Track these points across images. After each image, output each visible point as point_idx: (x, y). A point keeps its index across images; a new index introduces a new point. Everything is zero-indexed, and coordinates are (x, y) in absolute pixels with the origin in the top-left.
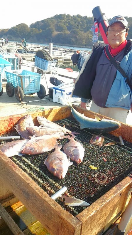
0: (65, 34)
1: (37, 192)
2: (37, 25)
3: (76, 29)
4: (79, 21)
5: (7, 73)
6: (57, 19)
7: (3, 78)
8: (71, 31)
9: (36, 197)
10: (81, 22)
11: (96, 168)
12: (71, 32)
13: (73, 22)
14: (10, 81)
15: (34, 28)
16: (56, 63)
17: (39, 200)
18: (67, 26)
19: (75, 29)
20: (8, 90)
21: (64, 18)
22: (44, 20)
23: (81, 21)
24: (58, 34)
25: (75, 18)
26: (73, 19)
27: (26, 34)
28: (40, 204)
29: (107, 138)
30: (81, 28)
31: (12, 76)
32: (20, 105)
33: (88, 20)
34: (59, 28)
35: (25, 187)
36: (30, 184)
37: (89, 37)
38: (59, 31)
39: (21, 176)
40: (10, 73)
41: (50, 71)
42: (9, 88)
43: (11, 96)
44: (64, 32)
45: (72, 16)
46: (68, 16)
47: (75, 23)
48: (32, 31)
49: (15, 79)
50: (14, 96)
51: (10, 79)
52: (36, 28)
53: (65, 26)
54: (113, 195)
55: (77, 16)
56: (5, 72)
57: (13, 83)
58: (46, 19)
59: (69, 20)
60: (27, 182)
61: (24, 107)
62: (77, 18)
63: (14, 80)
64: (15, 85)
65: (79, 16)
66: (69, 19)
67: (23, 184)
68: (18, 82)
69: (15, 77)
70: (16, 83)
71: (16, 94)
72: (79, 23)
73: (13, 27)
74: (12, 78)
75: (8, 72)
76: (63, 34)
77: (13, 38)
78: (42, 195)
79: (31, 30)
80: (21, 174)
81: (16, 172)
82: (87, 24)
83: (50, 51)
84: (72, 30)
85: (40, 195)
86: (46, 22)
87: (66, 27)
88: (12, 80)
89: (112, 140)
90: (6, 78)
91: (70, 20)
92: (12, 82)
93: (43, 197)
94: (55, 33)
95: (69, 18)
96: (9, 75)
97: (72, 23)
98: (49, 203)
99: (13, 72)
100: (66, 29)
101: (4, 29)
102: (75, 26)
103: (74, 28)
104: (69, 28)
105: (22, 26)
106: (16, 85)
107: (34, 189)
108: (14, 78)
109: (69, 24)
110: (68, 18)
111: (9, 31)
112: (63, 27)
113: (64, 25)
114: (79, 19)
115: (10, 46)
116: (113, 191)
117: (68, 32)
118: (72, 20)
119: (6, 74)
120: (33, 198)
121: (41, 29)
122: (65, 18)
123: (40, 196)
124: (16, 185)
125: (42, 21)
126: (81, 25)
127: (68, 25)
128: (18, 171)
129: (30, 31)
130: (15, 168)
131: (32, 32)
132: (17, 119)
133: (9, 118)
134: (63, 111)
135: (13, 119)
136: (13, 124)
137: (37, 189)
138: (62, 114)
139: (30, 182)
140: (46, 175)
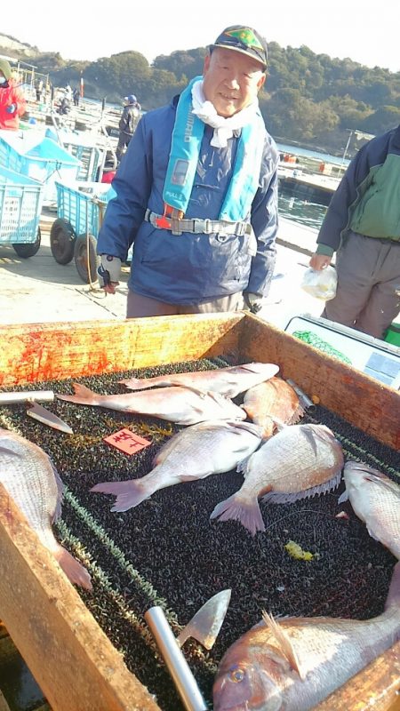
1: (82, 643)
2: (176, 62)
3: (291, 90)
4: (303, 66)
5: (61, 188)
7: (48, 204)
8: (274, 93)
9: (73, 657)
10: (308, 71)
11: (308, 556)
12: (276, 95)
13: (283, 66)
14: (67, 213)
15: (166, 68)
17: (84, 674)
19: (287, 89)
20: (55, 242)
22: (198, 49)
23: (310, 68)
25: (293, 55)
26: (285, 57)
27: (139, 84)
28: (87, 689)
29: (354, 445)
30: (307, 87)
31: (73, 198)
32: (87, 292)
33: (332, 67)
35: (41, 606)
36: (60, 604)
37: (326, 118)
39: (30, 563)
40: (69, 190)
42: (61, 235)
43: (64, 262)
45: (286, 48)
46: (274, 47)
47: (291, 70)
48: (156, 77)
49: (83, 209)
50: (73, 262)
51: (67, 207)
52: (170, 70)
54: (374, 695)
55: (300, 49)
56: (54, 186)
57: (73, 223)
59: (274, 61)
60: (51, 592)
61: (97, 300)
62: (300, 56)
63: (78, 212)
64: (81, 228)
65: (304, 51)
66: (273, 57)
67: (32, 594)
68: (89, 219)
69: (83, 202)
70: (82, 222)
71: (79, 258)
72: (302, 72)
73: (103, 58)
74: (74, 204)
75: (63, 186)
77: (98, 89)
78: (97, 660)
79: (155, 73)
80: (32, 553)
81: (15, 543)
82: (327, 77)
84: (278, 89)
85: (92, 657)
88: (74, 211)
89: (369, 455)
90: (56, 206)
91: (276, 58)
92: (73, 217)
93: (101, 669)
95: (274, 54)
96: (66, 194)
97: (282, 69)
98: (120, 696)
99: (80, 189)
101: (76, 62)
102: (289, 80)
103: (285, 86)
105: (130, 61)
106: (81, 230)
107: (73, 626)
108: (79, 205)
110: (271, 53)
111: (87, 67)
114: (305, 61)
115: (86, 112)
116: (376, 677)
118: (281, 61)
119: (56, 192)
120: (62, 657)
121: (184, 76)
123: (88, 660)
124: (11, 588)
125: (193, 53)
126: (308, 80)
128: (22, 538)
129: (152, 77)
130: (15, 526)
131: (158, 80)
132: (56, 337)
133: (28, 331)
134: (213, 330)
135: (42, 337)
136: (41, 352)
137: (81, 630)
138: (211, 339)
139: (59, 593)
140: (127, 558)
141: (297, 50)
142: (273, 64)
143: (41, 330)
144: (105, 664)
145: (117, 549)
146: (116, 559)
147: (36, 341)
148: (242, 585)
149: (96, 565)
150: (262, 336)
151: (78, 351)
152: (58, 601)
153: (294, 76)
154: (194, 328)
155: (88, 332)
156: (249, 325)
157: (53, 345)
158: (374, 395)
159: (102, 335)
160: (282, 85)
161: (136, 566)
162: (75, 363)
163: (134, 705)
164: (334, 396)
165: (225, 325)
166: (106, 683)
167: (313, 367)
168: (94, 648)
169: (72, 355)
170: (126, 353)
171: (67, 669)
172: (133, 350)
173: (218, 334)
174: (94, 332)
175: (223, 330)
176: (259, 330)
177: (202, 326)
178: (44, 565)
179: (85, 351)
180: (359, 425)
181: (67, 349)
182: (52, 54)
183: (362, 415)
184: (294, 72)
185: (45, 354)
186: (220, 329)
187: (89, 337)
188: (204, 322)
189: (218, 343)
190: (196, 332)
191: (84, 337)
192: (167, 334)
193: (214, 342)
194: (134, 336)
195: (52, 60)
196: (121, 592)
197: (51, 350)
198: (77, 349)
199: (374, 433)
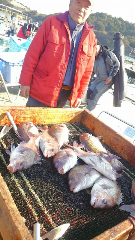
0: (102, 33)
1: (11, 215)
4: (119, 24)
6: (97, 17)
8: (108, 32)
9: (8, 219)
10: (121, 26)
13: (113, 23)
17: (11, 224)
18: (106, 26)
19: (112, 31)
21: (105, 17)
23: (122, 25)
26: (113, 20)
28: (11, 229)
33: (129, 25)
34: (97, 27)
36: (6, 201)
37: (125, 42)
44: (101, 31)
45: (114, 17)
46: (110, 16)
47: (115, 25)
53: (104, 26)
59: (109, 21)
60: (4, 197)
65: (120, 19)
72: (119, 26)
73: (52, 14)
76: (100, 33)
78: (15, 221)
82: (127, 29)
84: (110, 31)
85: (14, 219)
87: (104, 27)
91: (110, 20)
93: (16, 224)
95: (110, 19)
97: (112, 24)
98: (21, 233)
100: (104, 29)
101: (42, 14)
102: (114, 28)
103: (112, 30)
104: (107, 29)
107: (9, 209)
109: (109, 24)
110: (108, 18)
111: (46, 17)
112: (101, 26)
113: (103, 24)
114: (120, 22)
117: (105, 33)
118: (112, 22)
120: (5, 218)
122: (106, 18)
123: (12, 220)
126: (120, 29)
127: (107, 25)
132: (20, 111)
133: (11, 108)
134: (73, 114)
135: (15, 111)
136: (14, 116)
137: (12, 210)
139: (7, 198)
140: (32, 187)
141: (118, 18)
142: (109, 22)
143: (15, 108)
144: (17, 222)
145: (29, 184)
146: (29, 188)
147: (13, 112)
148: (69, 201)
151: (26, 117)
152: (6, 200)
153: (116, 27)
154: (66, 113)
155: (30, 111)
156: (85, 114)
157: (18, 114)
159: (35, 112)
160: (111, 30)
161: (35, 190)
162: (25, 120)
163: (25, 236)
164: (110, 141)
165: (77, 113)
166: (17, 228)
167: (104, 130)
168: (15, 216)
169: (25, 118)
170: (43, 118)
171: (6, 222)
172: (45, 118)
173: (74, 115)
174: (32, 111)
175: (76, 114)
177: (69, 112)
178: (3, 188)
179: (29, 117)
180: (117, 152)
181: (23, 116)
182: (34, 11)
183: (118, 149)
184: (116, 26)
185: (15, 116)
186: (75, 114)
187: (31, 112)
188: (70, 111)
189: (74, 118)
190: (67, 114)
191: (29, 112)
192: (57, 114)
193: (73, 118)
194: (46, 113)
195: (34, 13)
196: (28, 199)
197: (18, 115)
198: (26, 116)
199: (121, 155)
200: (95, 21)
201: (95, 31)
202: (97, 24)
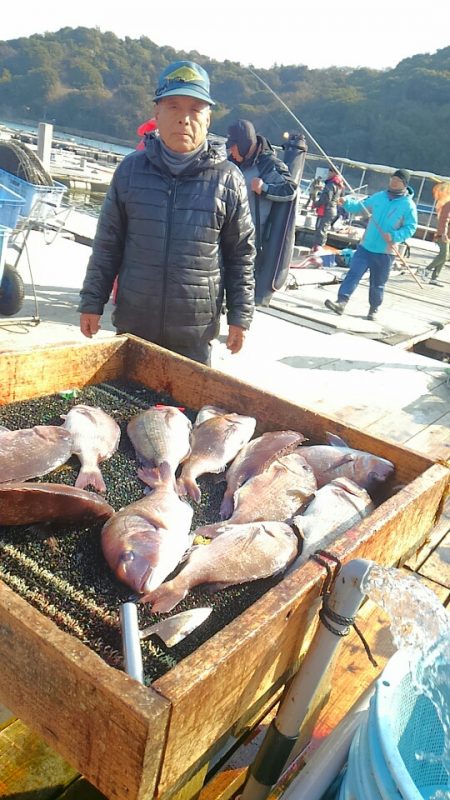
0: (95, 98)
3: (135, 88)
4: (145, 59)
6: (68, 44)
8: (115, 90)
10: (151, 66)
12: (118, 93)
13: (124, 60)
16: (61, 196)
17: (22, 643)
18: (103, 72)
19: (130, 86)
21: (92, 42)
22: (20, 39)
23: (153, 62)
24: (69, 94)
25: (132, 47)
26: (124, 49)
34: (74, 77)
38: (72, 85)
41: (40, 220)
44: (92, 91)
45: (124, 39)
46: (109, 37)
47: (132, 65)
53: (95, 72)
55: (141, 40)
58: (28, 37)
59: (111, 53)
62: (140, 49)
65: (145, 42)
66: (110, 50)
72: (145, 66)
76: (88, 96)
83: (40, 152)
84: (120, 86)
86: (25, 49)
87: (100, 76)
91: (114, 51)
94: (60, 91)
95: (111, 46)
97: (122, 63)
100: (101, 80)
102: (131, 76)
103: (127, 83)
104: (111, 80)
109: (111, 64)
110: (106, 45)
112: (88, 75)
113: (93, 64)
114: (147, 54)
117: (107, 94)
118: (120, 54)
121: (7, 72)
122: (98, 45)
127: (106, 68)
134: (96, 356)
138: (94, 366)
140: (40, 565)
141: (136, 41)
142: (109, 56)
145: (29, 560)
146: (30, 568)
149: (11, 575)
150: (148, 358)
153: (137, 71)
154: (75, 354)
156: (133, 348)
158: (258, 402)
160: (124, 82)
165: (108, 349)
170: (5, 385)
172: (13, 382)
173: (102, 360)
175: (106, 355)
176: (144, 351)
177: (83, 351)
184: (136, 66)
186: (103, 354)
188: (85, 347)
189: (102, 368)
190: (78, 359)
193: (98, 368)
194: (13, 368)
196: (39, 593)
200: (61, 58)
201: (70, 90)
202: (72, 66)
